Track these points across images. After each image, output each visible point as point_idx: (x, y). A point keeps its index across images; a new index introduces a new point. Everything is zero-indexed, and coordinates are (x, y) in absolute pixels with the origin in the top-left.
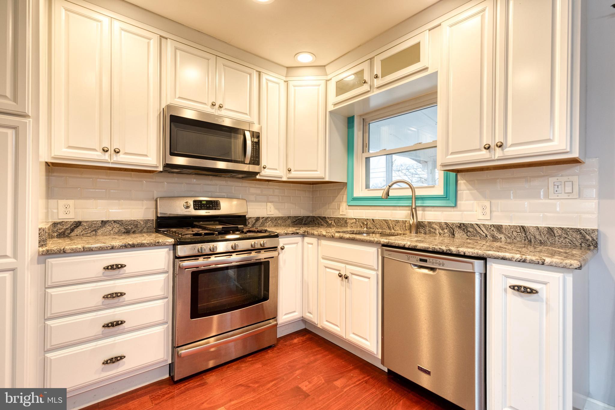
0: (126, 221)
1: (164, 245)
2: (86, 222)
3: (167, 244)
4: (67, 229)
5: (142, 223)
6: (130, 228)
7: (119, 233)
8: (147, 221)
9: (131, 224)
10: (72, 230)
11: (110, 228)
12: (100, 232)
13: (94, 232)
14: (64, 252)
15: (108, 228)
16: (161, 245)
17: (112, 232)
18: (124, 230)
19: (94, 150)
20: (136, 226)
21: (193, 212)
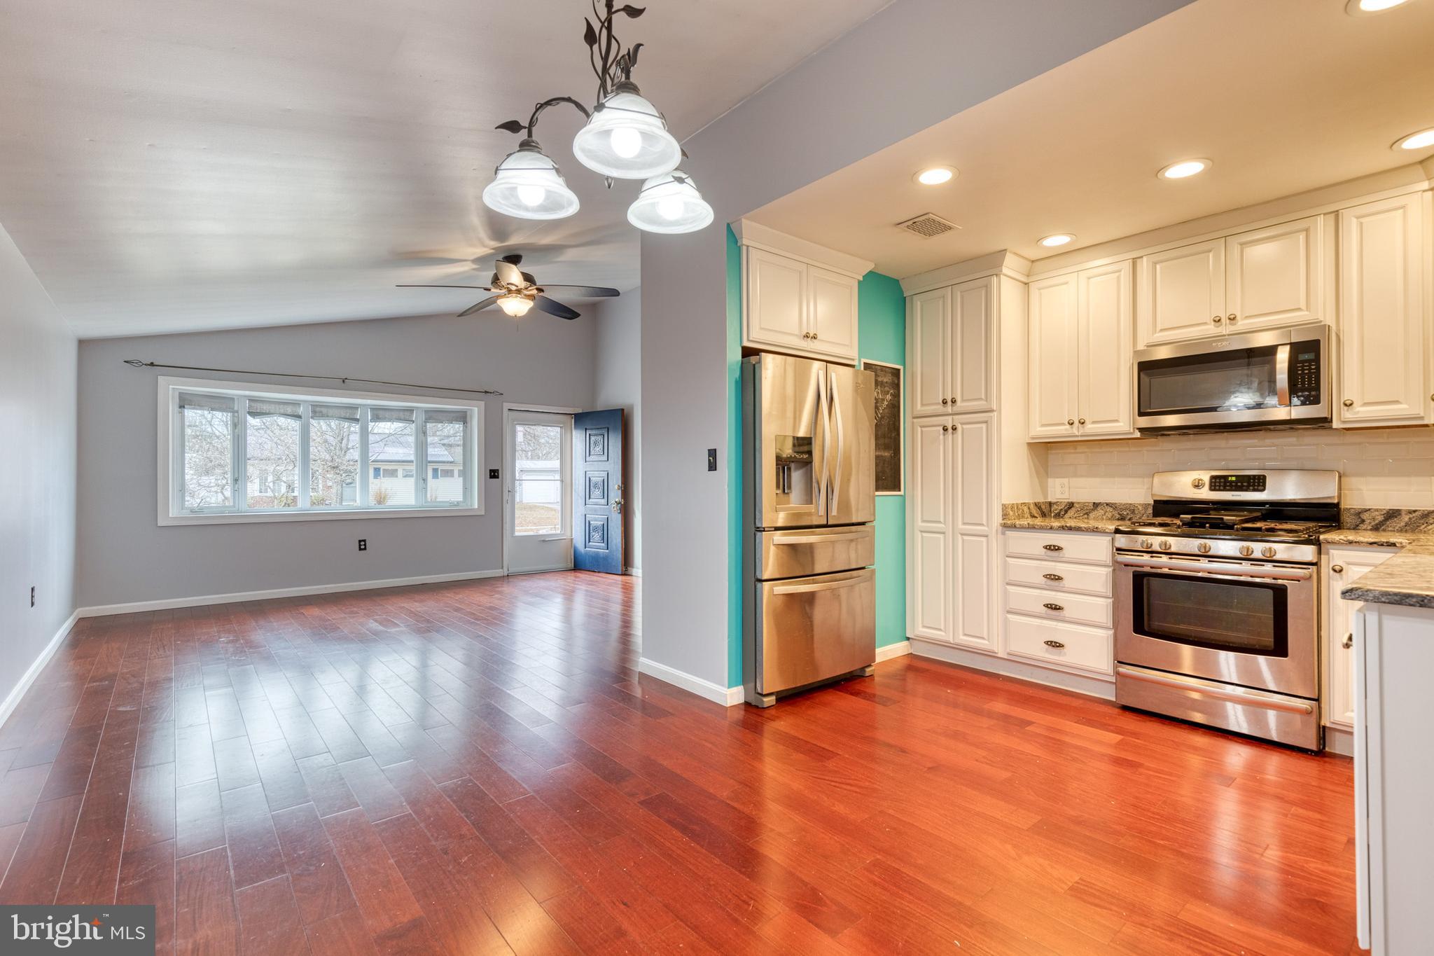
0: (1121, 504)
1: (1104, 532)
2: (1079, 503)
3: (1107, 531)
4: (1061, 510)
5: (1140, 508)
6: (1125, 513)
7: (1112, 519)
8: (1146, 506)
9: (1126, 509)
10: (1066, 512)
11: (1103, 512)
12: (1092, 515)
13: (1086, 516)
14: (1015, 527)
15: (1100, 512)
16: (1100, 532)
17: (1104, 517)
18: (1118, 516)
19: (1063, 424)
20: (1133, 512)
21: (1205, 494)
